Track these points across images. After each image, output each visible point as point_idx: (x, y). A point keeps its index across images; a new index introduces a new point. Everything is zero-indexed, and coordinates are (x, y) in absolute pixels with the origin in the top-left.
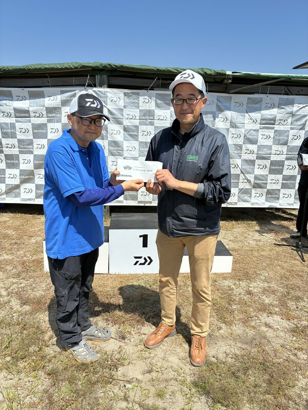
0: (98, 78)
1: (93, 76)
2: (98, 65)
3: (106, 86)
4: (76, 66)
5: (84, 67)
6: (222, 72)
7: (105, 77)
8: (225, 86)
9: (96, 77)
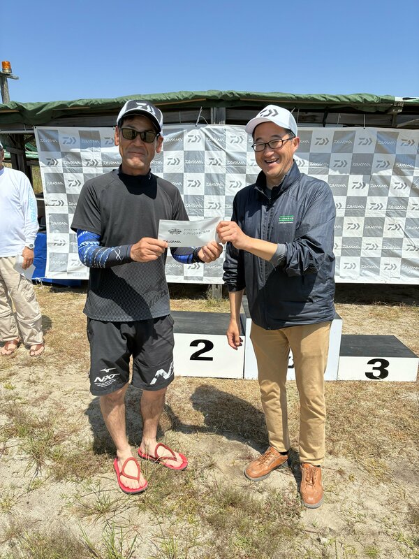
0: (213, 111)
1: (207, 109)
2: (215, 93)
3: (224, 122)
4: (186, 96)
5: (196, 97)
6: (389, 98)
7: (223, 109)
8: (390, 118)
9: (212, 110)
